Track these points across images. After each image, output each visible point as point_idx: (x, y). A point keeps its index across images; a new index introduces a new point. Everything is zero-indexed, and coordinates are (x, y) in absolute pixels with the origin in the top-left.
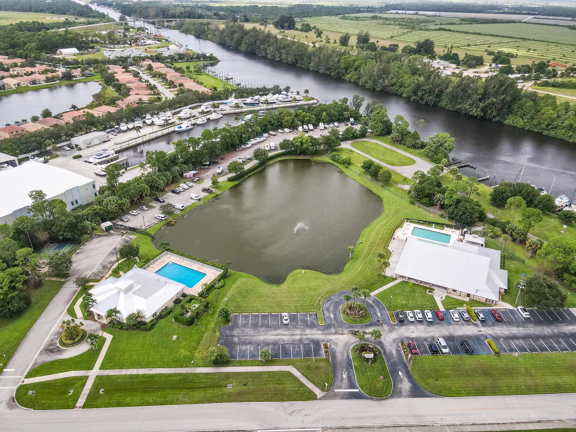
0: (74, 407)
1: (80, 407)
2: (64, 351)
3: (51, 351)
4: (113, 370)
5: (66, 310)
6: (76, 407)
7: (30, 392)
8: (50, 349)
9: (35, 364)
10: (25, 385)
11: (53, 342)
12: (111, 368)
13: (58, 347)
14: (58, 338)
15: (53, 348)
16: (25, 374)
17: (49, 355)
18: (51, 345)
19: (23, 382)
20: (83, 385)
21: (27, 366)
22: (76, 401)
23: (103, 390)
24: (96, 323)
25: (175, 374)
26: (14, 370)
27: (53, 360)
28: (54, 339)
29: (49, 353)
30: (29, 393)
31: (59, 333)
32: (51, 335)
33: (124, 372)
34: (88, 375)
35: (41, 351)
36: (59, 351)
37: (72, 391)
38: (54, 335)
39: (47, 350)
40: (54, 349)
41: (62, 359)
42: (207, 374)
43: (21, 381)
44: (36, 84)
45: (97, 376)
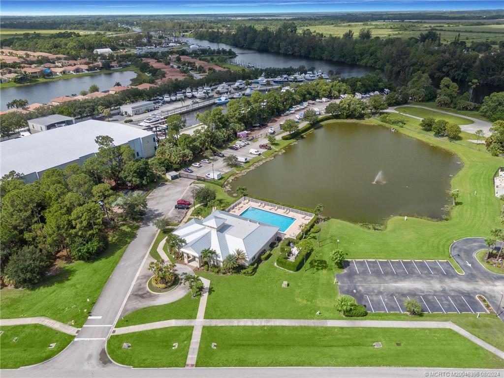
0: (185, 365)
1: (192, 365)
2: (157, 296)
3: (142, 296)
4: (221, 320)
5: (148, 253)
6: (188, 365)
7: (125, 344)
8: (139, 294)
9: (125, 310)
10: (117, 336)
11: (142, 287)
12: (219, 317)
13: (148, 292)
14: (146, 282)
15: (142, 293)
16: (115, 323)
17: (139, 301)
18: (139, 289)
19: (114, 332)
20: (189, 337)
21: (116, 313)
22: (185, 357)
23: (216, 344)
24: (186, 266)
25: (301, 327)
26: (100, 317)
27: (146, 306)
28: (143, 283)
29: (140, 299)
30: (123, 347)
31: (146, 277)
32: (138, 279)
33: (235, 323)
34: (192, 325)
35: (129, 297)
36: (151, 296)
37: (176, 345)
38: (142, 279)
39: (136, 295)
40: (144, 294)
41: (157, 306)
42: (342, 328)
43: (111, 330)
44: (79, 72)
45: (204, 327)
